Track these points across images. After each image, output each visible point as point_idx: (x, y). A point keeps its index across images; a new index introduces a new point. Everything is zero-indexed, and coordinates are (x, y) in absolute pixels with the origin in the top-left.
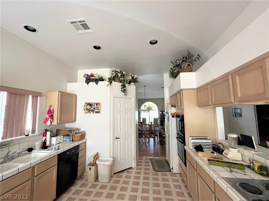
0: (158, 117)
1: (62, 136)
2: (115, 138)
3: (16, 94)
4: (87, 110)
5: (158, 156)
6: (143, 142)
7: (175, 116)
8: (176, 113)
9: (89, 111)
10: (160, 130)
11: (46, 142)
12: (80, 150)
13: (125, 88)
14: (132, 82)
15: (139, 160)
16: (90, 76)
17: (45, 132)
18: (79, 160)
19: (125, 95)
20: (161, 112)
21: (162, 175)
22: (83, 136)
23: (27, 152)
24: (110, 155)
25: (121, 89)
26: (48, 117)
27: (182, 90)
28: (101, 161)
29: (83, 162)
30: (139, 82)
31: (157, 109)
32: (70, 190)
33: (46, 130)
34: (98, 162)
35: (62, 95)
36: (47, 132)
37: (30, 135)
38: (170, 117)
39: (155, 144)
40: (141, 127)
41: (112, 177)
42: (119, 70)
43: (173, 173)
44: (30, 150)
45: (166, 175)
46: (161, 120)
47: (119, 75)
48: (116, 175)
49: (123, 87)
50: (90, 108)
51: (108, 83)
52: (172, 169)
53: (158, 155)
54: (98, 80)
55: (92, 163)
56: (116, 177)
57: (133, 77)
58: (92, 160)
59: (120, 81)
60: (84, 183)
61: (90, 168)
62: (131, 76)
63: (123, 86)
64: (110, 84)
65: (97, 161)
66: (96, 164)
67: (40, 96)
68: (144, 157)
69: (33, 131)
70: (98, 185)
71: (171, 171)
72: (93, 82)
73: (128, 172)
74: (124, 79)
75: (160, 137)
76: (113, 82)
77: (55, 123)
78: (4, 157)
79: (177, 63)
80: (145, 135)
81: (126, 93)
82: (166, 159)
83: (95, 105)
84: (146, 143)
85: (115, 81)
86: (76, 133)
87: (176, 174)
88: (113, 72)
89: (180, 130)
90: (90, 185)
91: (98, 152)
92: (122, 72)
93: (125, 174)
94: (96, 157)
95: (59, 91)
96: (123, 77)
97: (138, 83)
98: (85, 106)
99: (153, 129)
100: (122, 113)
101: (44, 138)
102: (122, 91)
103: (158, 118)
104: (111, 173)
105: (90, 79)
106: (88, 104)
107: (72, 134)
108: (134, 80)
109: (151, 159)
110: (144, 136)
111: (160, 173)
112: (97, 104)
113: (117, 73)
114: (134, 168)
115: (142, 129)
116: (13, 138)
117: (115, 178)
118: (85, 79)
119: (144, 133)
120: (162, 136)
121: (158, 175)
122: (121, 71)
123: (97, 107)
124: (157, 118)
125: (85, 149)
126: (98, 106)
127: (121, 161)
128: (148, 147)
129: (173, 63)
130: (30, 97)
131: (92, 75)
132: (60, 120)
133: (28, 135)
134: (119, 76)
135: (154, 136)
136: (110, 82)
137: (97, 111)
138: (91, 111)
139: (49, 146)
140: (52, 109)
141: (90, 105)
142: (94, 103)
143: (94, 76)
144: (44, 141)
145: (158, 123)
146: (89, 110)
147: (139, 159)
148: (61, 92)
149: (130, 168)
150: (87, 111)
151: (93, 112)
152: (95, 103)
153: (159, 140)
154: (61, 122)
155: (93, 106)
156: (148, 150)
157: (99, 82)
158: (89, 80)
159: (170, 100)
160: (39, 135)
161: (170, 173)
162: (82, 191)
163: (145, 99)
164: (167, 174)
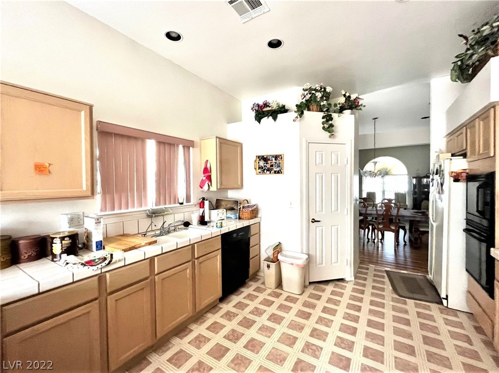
0: (407, 190)
1: (225, 210)
2: (311, 220)
3: (164, 143)
4: (259, 168)
5: (405, 269)
6: (368, 239)
7: (465, 178)
8: (467, 171)
9: (263, 170)
10: (414, 217)
11: (204, 216)
12: (252, 234)
13: (330, 122)
14: (346, 109)
15: (359, 270)
16: (262, 106)
17: (202, 202)
18: (251, 249)
19: (330, 137)
20: (415, 179)
21: (417, 305)
22: (255, 213)
23: (183, 226)
24: (302, 249)
25: (323, 126)
26: (204, 178)
27: (494, 107)
28: (285, 256)
29: (257, 254)
30: (362, 107)
31: (407, 173)
32: (239, 292)
33: (204, 199)
34: (280, 257)
35: (221, 143)
36: (204, 202)
37: (184, 203)
38: (448, 180)
39: (398, 245)
40: (365, 209)
41: (305, 287)
42: (317, 85)
43: (447, 307)
44: (187, 224)
46: (415, 196)
47: (319, 95)
48: (312, 286)
49: (327, 121)
50: (265, 164)
51: (296, 115)
52: (447, 299)
53: (407, 268)
54: (277, 111)
55: (272, 257)
56: (314, 289)
57: (349, 97)
58: (270, 253)
59: (321, 108)
60: (259, 287)
61: (268, 265)
62: (345, 95)
63: (327, 119)
64: (300, 117)
65: (279, 254)
66: (278, 260)
67: (193, 147)
68: (370, 265)
69: (188, 199)
70: (281, 294)
71: (442, 303)
72: (268, 117)
73: (336, 286)
74: (329, 102)
75: (411, 232)
76: (306, 112)
77: (214, 188)
78: (160, 229)
79: (484, 31)
80: (373, 225)
81: (333, 131)
82: (428, 278)
83: (274, 159)
84: (376, 241)
85: (309, 110)
86: (243, 207)
87: (457, 312)
88: (306, 93)
89: (478, 211)
90: (269, 291)
91: (281, 242)
92: (325, 89)
93: (330, 288)
94: (278, 249)
95: (217, 137)
96: (326, 100)
97: (360, 109)
98: (255, 161)
99: (394, 212)
100: (324, 174)
101: (202, 210)
102: (324, 128)
103: (408, 192)
104: (303, 281)
105: (263, 112)
106: (262, 158)
107: (239, 208)
108: (352, 105)
109: (387, 272)
110: (370, 227)
111: (410, 302)
112: (276, 157)
113: (313, 94)
114: (348, 281)
115: (366, 212)
116: (167, 206)
117: (311, 290)
118: (253, 114)
119: (371, 221)
120: (417, 230)
121: (405, 303)
122: (321, 88)
123: (276, 163)
124: (404, 193)
125: (259, 233)
126: (279, 161)
127: (322, 264)
128: (380, 249)
129: (466, 38)
130: (181, 147)
131: (266, 105)
132: (221, 184)
133: (182, 204)
134: (318, 97)
135: (396, 227)
136: (300, 113)
137: (278, 169)
138: (267, 170)
139: (210, 222)
140: (208, 166)
141: (265, 159)
142: (270, 156)
143: (270, 105)
144: (201, 215)
145: (407, 203)
146: (262, 168)
147: (360, 267)
148: (219, 138)
149: (342, 280)
150: (260, 171)
151: (270, 173)
152: (273, 156)
153: (409, 237)
154: (223, 187)
155: (269, 162)
156: (379, 253)
157: (278, 115)
158: (261, 114)
159: (448, 142)
160: (195, 205)
161: (440, 306)
162: (258, 297)
163: (375, 150)
164: (429, 306)
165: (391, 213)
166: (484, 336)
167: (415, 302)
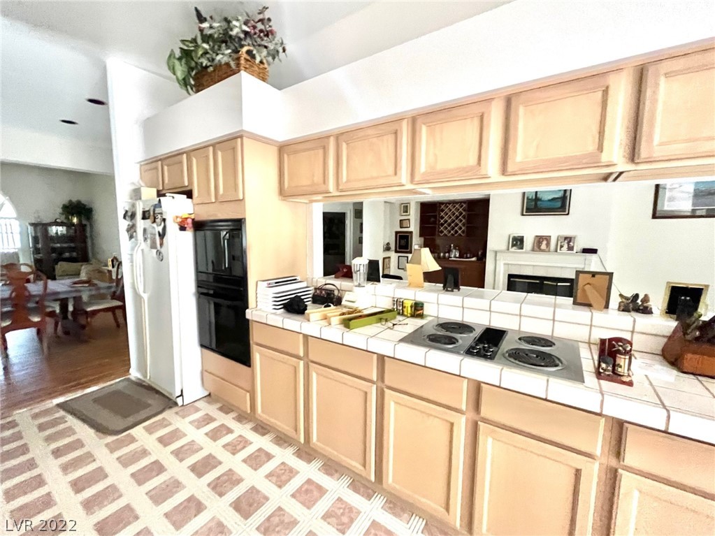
0: (18, 245)
7: (191, 225)
8: (193, 216)
21: (150, 430)
27: (241, 137)
31: (14, 215)
38: (172, 227)
43: (184, 405)
45: (164, 424)
46: (38, 256)
52: (182, 395)
71: (176, 404)
82: (133, 379)
103: (22, 249)
109: (61, 405)
111: (137, 431)
121: (132, 440)
159: (145, 171)
161: (175, 409)
164: (164, 419)
165: (29, 292)
166: (232, 413)
167: (144, 428)
